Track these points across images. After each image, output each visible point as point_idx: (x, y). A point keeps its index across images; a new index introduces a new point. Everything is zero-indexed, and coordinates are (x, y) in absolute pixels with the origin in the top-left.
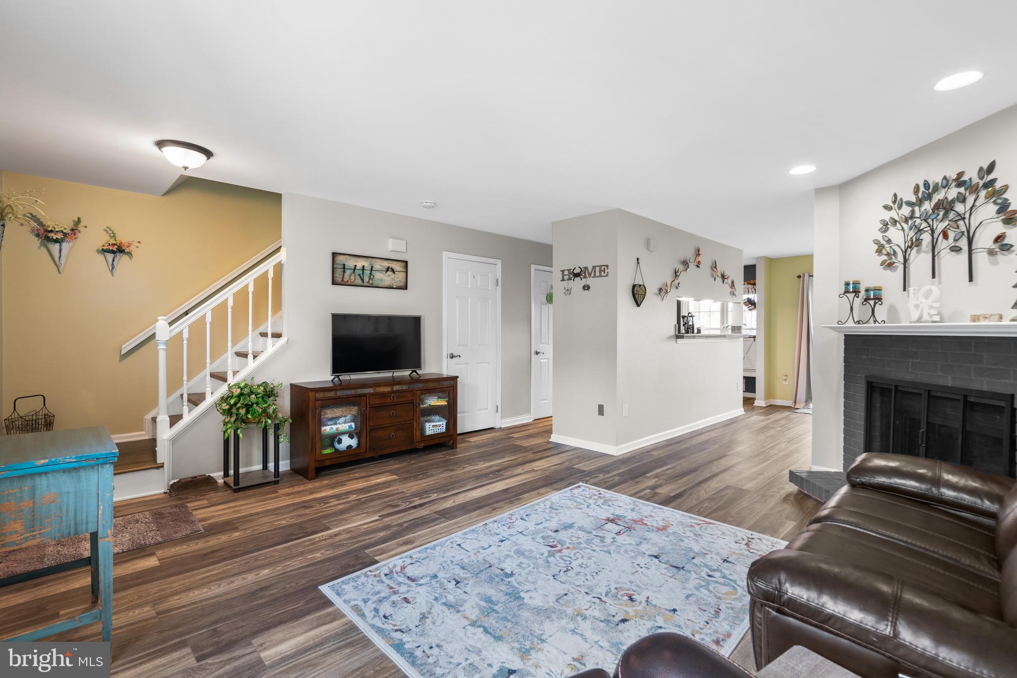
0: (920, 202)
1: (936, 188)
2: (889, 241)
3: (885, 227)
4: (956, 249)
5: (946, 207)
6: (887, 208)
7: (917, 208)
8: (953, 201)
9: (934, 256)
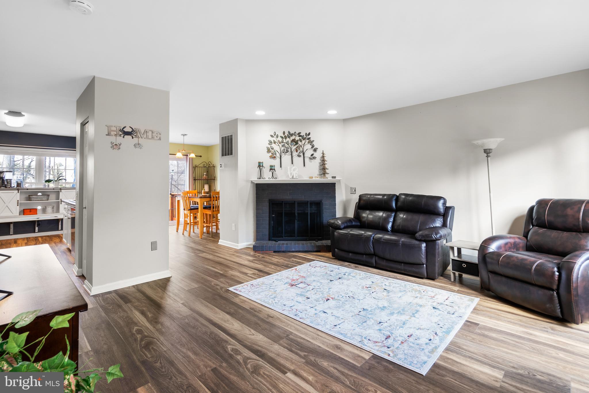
0: (286, 138)
1: (292, 135)
2: (273, 149)
3: (270, 142)
4: (299, 156)
5: (295, 142)
6: (272, 136)
7: (284, 140)
8: (298, 140)
9: (292, 157)
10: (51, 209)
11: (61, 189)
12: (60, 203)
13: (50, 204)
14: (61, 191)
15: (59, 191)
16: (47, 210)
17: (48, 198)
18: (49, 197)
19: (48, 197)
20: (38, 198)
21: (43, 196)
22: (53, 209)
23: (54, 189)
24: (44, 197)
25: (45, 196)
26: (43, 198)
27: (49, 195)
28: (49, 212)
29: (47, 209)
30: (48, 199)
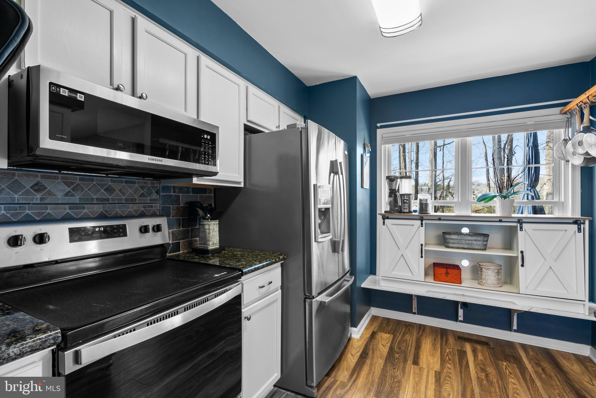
10: (493, 274)
11: (520, 221)
12: (520, 263)
13: (490, 260)
14: (521, 228)
15: (517, 226)
16: (484, 277)
17: (485, 243)
18: (487, 241)
19: (485, 241)
20: (463, 242)
21: (474, 238)
22: (498, 275)
23: (500, 221)
24: (475, 240)
25: (479, 238)
26: (475, 242)
27: (487, 236)
28: (490, 282)
29: (484, 274)
30: (486, 245)
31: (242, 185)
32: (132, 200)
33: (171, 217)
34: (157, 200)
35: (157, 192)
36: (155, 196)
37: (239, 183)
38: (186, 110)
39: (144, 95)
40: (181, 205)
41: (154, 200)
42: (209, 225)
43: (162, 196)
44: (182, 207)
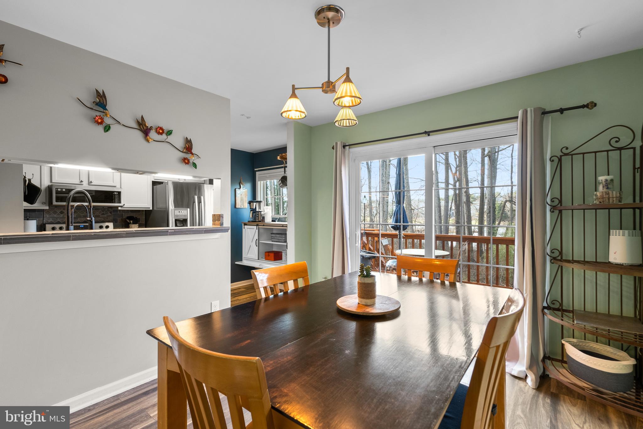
31: (151, 209)
32: (98, 216)
33: (118, 223)
34: (110, 216)
35: (111, 213)
36: (109, 214)
37: (149, 208)
38: (113, 182)
39: (92, 181)
40: (124, 218)
41: (109, 216)
42: (132, 226)
43: (113, 214)
44: (124, 219)
